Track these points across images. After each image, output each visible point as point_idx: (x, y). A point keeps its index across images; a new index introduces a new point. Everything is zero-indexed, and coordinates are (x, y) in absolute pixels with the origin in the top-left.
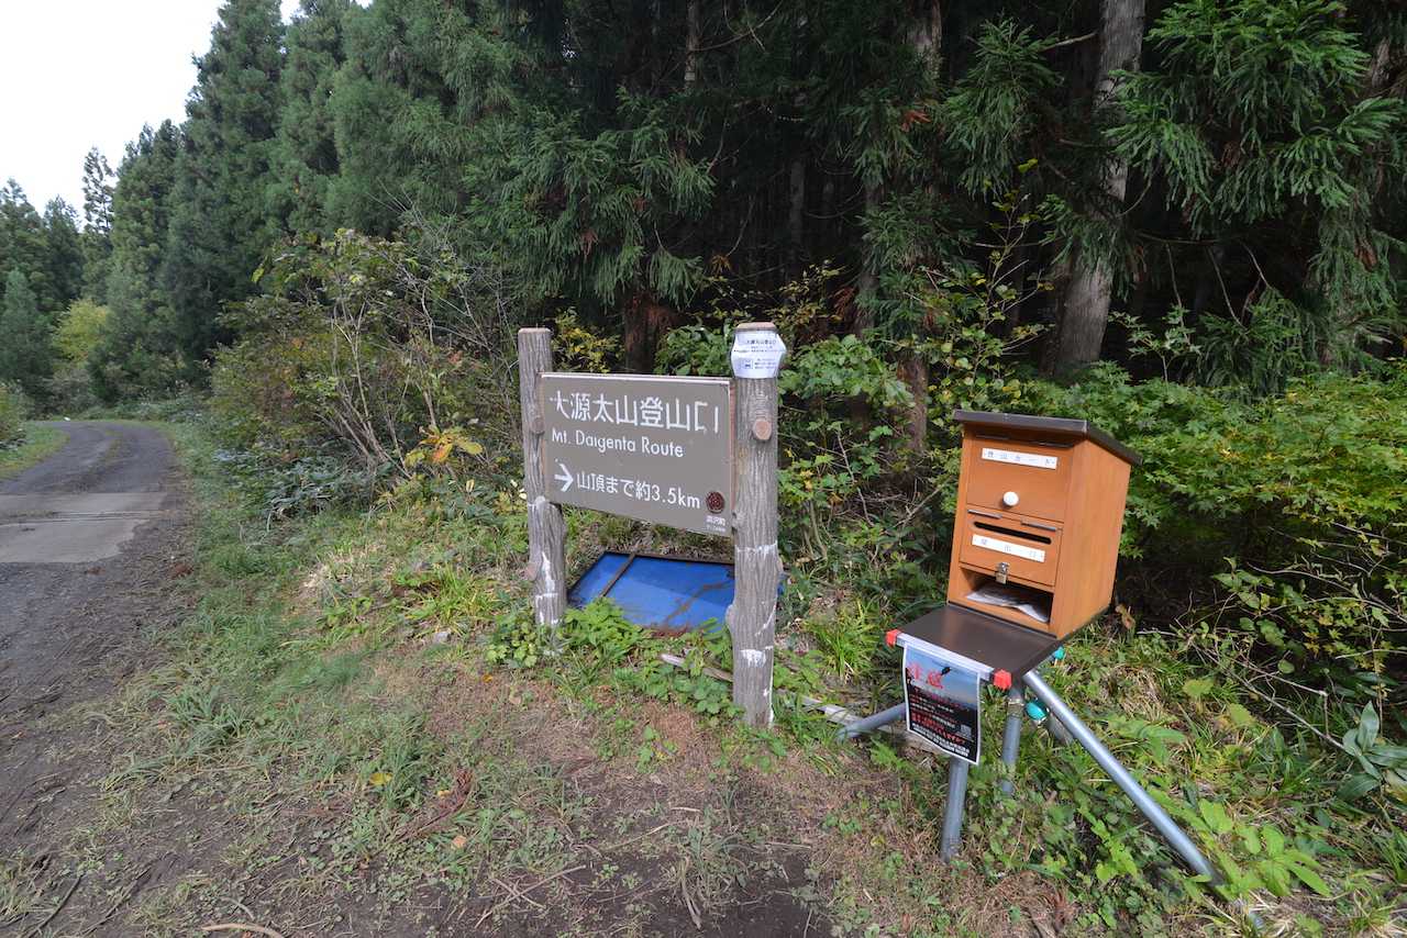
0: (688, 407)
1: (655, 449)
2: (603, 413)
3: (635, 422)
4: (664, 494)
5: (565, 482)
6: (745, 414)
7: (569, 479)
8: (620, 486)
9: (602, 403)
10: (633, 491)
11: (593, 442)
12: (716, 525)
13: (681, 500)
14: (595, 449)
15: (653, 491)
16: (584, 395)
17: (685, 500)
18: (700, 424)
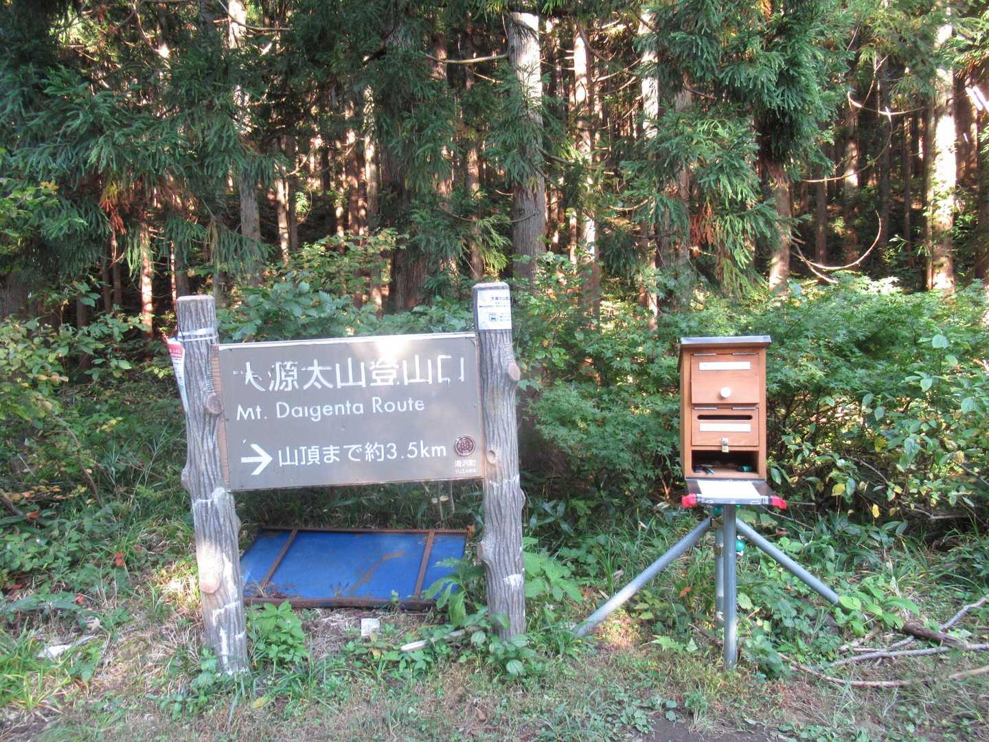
0: (429, 362)
1: (390, 407)
2: (317, 380)
3: (363, 383)
4: (402, 449)
5: (257, 464)
6: (496, 361)
7: (265, 459)
8: (343, 454)
9: (316, 369)
10: (362, 455)
11: (301, 412)
12: (466, 467)
13: (424, 452)
14: (306, 420)
15: (388, 451)
16: (288, 364)
17: (429, 452)
18: (443, 376)
